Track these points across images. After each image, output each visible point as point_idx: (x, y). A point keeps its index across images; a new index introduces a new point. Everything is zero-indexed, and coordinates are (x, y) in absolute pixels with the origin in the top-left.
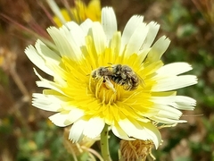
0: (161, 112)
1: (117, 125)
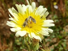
0: (43, 32)
1: (30, 33)
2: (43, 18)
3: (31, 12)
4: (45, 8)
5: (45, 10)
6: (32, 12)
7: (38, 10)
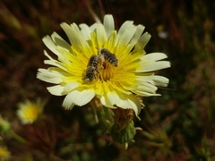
2: (136, 52)
3: (103, 40)
4: (140, 26)
5: (138, 30)
6: (106, 39)
7: (122, 33)
